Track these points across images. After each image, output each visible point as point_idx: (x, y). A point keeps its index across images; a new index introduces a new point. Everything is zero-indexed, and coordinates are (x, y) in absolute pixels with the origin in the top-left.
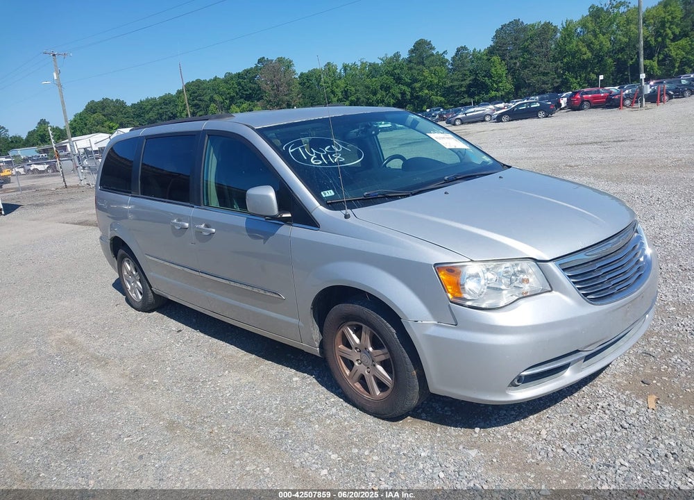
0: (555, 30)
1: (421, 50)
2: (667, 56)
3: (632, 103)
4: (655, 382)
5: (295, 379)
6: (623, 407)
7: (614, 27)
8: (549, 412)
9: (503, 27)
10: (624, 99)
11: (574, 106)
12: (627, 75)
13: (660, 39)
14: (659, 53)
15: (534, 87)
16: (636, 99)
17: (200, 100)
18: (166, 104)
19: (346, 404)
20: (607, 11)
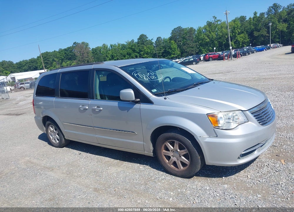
0: (195, 30)
1: (142, 38)
2: (237, 40)
3: (228, 58)
4: (281, 155)
5: (141, 167)
6: (273, 165)
7: (217, 29)
8: (247, 169)
9: (175, 29)
10: (225, 57)
11: (206, 60)
12: (223, 47)
13: (234, 34)
14: (234, 39)
15: (188, 52)
16: (229, 56)
17: (48, 61)
18: (33, 63)
19: (167, 174)
20: (214, 23)
